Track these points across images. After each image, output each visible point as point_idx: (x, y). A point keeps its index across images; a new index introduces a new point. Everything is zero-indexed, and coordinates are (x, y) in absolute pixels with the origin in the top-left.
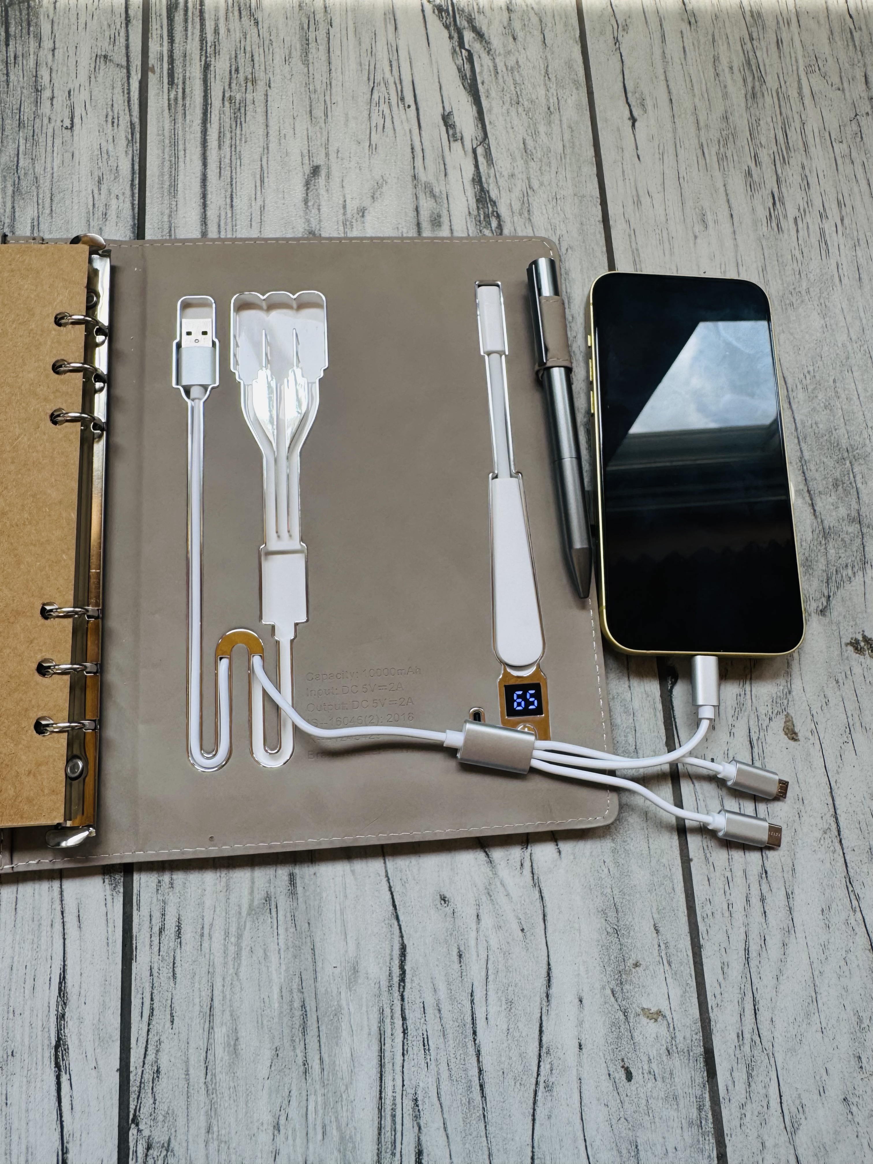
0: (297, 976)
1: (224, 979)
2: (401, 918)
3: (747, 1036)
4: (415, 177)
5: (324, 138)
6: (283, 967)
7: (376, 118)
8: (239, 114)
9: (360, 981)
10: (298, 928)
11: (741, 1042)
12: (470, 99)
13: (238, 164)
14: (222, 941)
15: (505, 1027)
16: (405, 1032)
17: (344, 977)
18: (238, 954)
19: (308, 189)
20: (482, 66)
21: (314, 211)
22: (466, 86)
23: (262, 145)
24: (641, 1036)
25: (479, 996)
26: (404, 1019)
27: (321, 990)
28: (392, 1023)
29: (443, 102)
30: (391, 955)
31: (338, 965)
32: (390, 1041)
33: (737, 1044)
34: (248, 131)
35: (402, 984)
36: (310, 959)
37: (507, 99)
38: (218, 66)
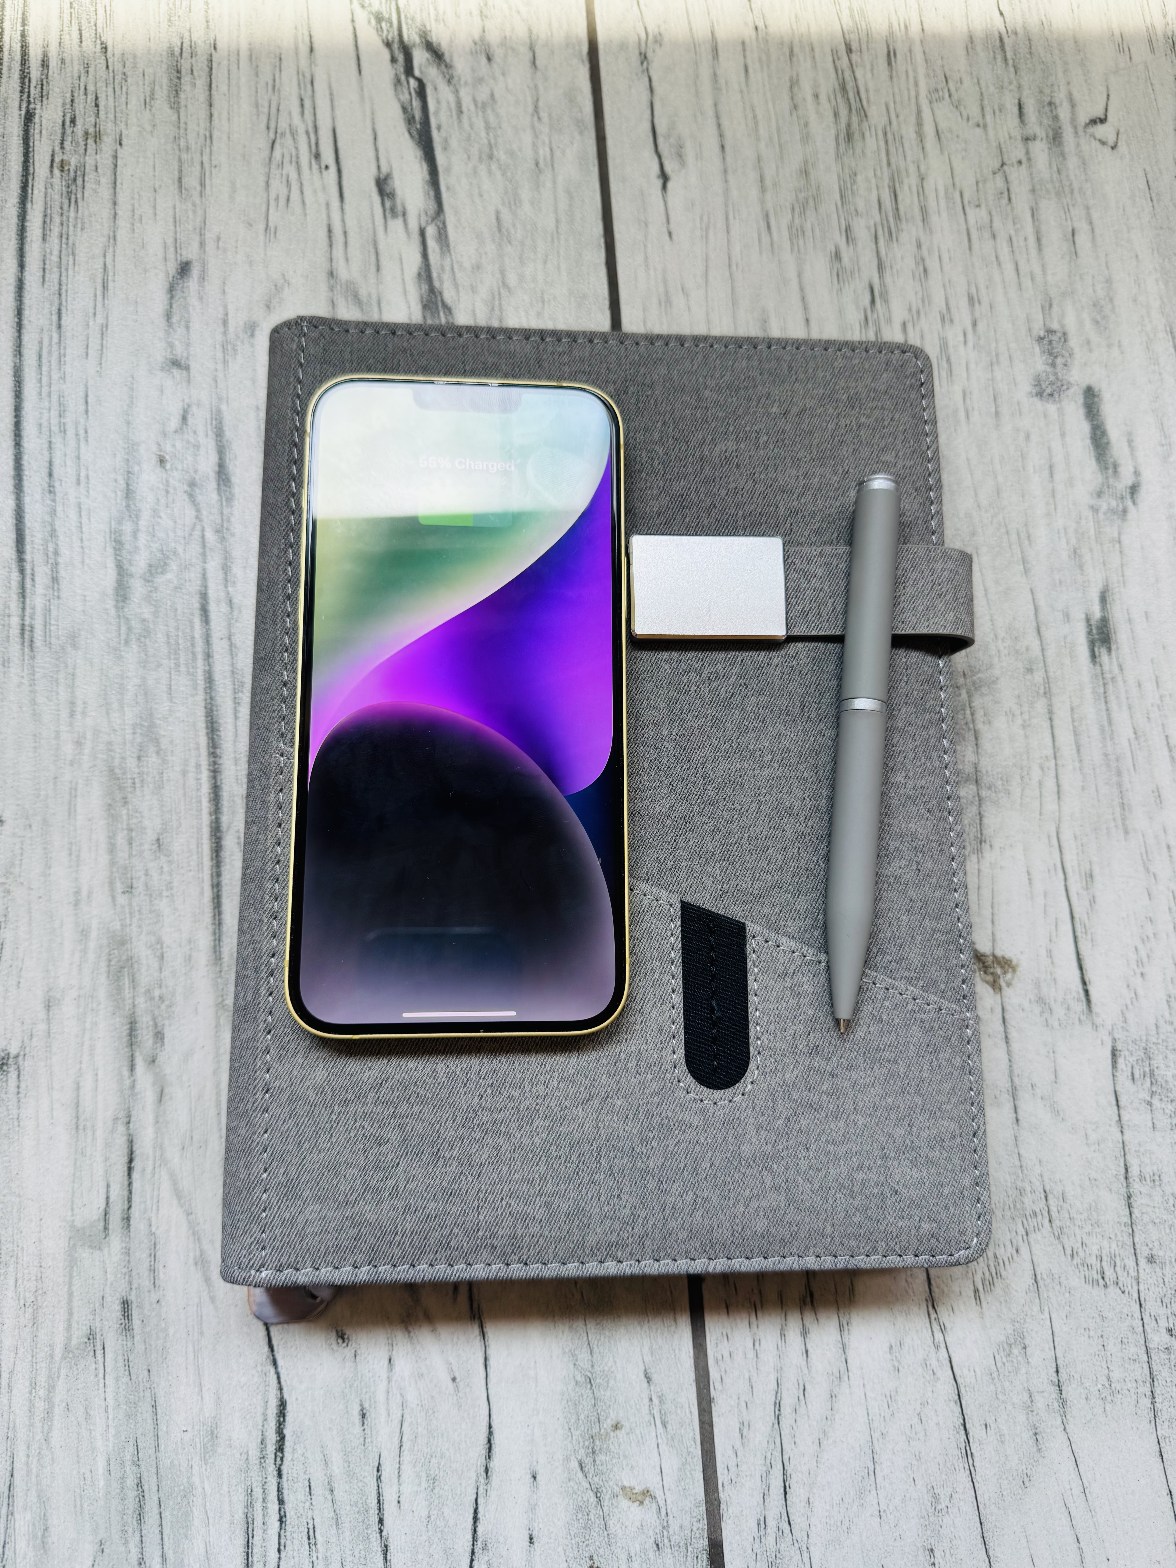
0: (131, 1443)
1: (28, 1447)
2: (280, 1362)
3: (772, 1523)
4: (331, 274)
5: (199, 219)
6: (112, 1431)
7: (278, 187)
8: (74, 187)
9: (220, 1450)
10: (134, 1377)
11: (762, 1533)
12: (419, 153)
13: (71, 262)
14: (28, 1395)
15: (424, 1514)
16: (282, 1520)
17: (198, 1445)
18: (49, 1413)
19: (172, 297)
20: (438, 102)
21: (180, 331)
22: (415, 133)
23: (106, 232)
24: (618, 1526)
25: (388, 1471)
26: (281, 1502)
27: (165, 1462)
28: (265, 1508)
29: (378, 159)
30: (264, 1414)
31: (189, 1429)
32: (261, 1532)
33: (757, 1535)
34: (86, 213)
35: (279, 1454)
36: (150, 1421)
37: (475, 151)
38: (45, 115)
